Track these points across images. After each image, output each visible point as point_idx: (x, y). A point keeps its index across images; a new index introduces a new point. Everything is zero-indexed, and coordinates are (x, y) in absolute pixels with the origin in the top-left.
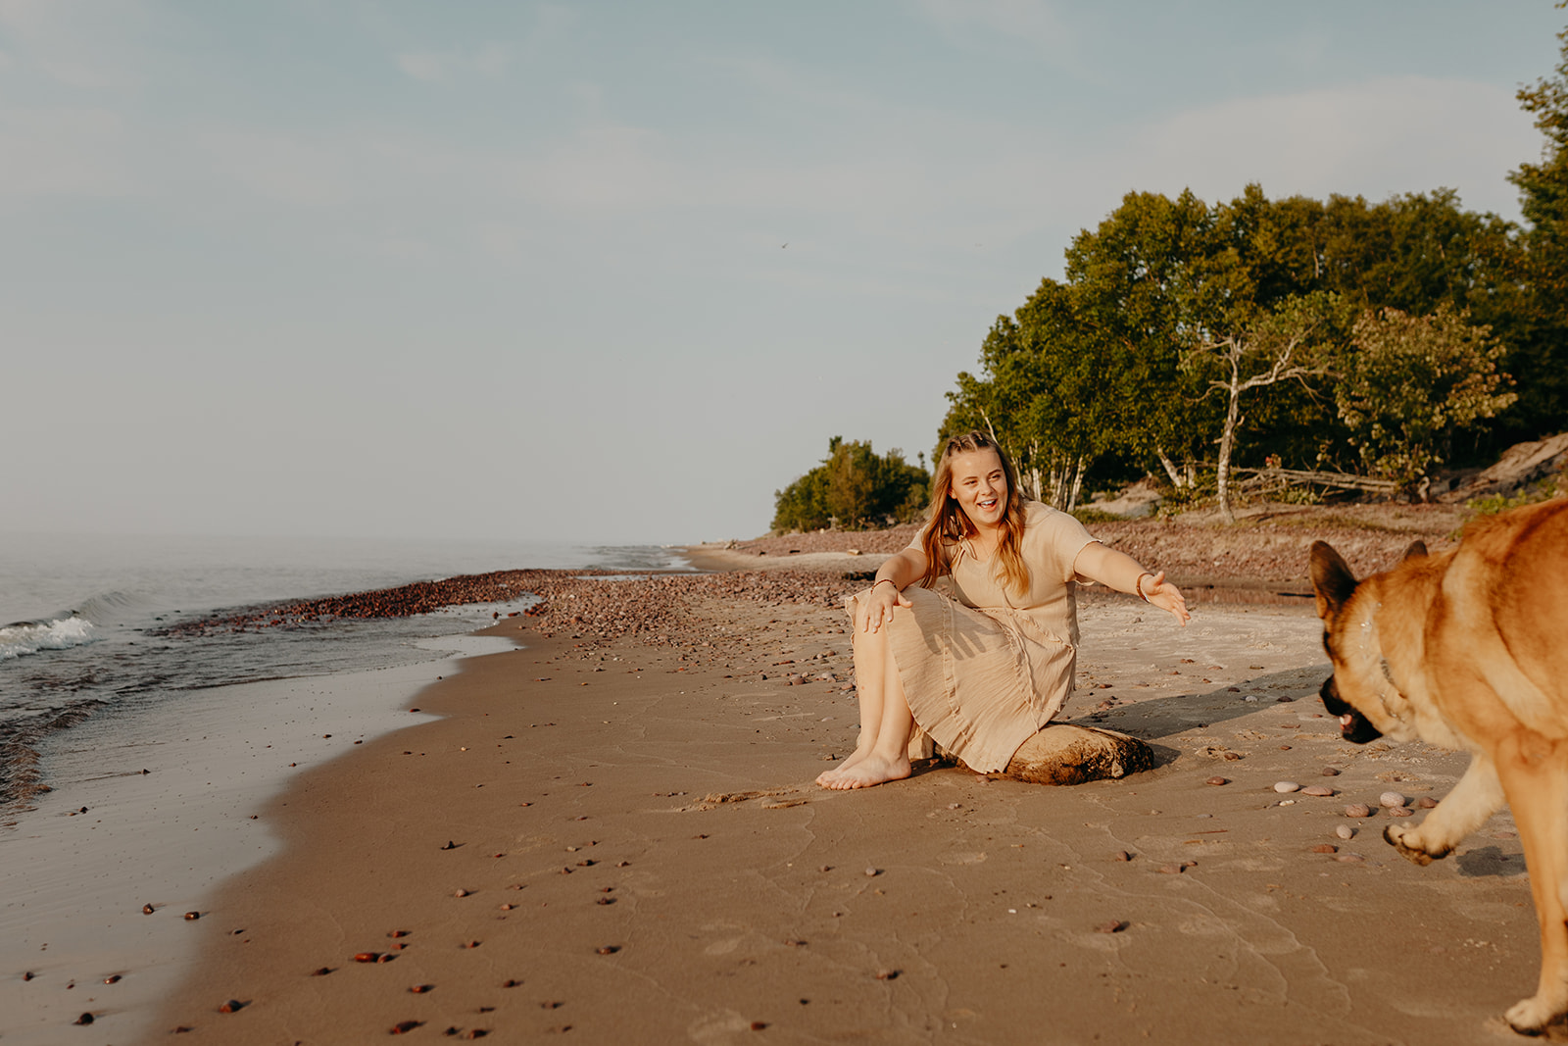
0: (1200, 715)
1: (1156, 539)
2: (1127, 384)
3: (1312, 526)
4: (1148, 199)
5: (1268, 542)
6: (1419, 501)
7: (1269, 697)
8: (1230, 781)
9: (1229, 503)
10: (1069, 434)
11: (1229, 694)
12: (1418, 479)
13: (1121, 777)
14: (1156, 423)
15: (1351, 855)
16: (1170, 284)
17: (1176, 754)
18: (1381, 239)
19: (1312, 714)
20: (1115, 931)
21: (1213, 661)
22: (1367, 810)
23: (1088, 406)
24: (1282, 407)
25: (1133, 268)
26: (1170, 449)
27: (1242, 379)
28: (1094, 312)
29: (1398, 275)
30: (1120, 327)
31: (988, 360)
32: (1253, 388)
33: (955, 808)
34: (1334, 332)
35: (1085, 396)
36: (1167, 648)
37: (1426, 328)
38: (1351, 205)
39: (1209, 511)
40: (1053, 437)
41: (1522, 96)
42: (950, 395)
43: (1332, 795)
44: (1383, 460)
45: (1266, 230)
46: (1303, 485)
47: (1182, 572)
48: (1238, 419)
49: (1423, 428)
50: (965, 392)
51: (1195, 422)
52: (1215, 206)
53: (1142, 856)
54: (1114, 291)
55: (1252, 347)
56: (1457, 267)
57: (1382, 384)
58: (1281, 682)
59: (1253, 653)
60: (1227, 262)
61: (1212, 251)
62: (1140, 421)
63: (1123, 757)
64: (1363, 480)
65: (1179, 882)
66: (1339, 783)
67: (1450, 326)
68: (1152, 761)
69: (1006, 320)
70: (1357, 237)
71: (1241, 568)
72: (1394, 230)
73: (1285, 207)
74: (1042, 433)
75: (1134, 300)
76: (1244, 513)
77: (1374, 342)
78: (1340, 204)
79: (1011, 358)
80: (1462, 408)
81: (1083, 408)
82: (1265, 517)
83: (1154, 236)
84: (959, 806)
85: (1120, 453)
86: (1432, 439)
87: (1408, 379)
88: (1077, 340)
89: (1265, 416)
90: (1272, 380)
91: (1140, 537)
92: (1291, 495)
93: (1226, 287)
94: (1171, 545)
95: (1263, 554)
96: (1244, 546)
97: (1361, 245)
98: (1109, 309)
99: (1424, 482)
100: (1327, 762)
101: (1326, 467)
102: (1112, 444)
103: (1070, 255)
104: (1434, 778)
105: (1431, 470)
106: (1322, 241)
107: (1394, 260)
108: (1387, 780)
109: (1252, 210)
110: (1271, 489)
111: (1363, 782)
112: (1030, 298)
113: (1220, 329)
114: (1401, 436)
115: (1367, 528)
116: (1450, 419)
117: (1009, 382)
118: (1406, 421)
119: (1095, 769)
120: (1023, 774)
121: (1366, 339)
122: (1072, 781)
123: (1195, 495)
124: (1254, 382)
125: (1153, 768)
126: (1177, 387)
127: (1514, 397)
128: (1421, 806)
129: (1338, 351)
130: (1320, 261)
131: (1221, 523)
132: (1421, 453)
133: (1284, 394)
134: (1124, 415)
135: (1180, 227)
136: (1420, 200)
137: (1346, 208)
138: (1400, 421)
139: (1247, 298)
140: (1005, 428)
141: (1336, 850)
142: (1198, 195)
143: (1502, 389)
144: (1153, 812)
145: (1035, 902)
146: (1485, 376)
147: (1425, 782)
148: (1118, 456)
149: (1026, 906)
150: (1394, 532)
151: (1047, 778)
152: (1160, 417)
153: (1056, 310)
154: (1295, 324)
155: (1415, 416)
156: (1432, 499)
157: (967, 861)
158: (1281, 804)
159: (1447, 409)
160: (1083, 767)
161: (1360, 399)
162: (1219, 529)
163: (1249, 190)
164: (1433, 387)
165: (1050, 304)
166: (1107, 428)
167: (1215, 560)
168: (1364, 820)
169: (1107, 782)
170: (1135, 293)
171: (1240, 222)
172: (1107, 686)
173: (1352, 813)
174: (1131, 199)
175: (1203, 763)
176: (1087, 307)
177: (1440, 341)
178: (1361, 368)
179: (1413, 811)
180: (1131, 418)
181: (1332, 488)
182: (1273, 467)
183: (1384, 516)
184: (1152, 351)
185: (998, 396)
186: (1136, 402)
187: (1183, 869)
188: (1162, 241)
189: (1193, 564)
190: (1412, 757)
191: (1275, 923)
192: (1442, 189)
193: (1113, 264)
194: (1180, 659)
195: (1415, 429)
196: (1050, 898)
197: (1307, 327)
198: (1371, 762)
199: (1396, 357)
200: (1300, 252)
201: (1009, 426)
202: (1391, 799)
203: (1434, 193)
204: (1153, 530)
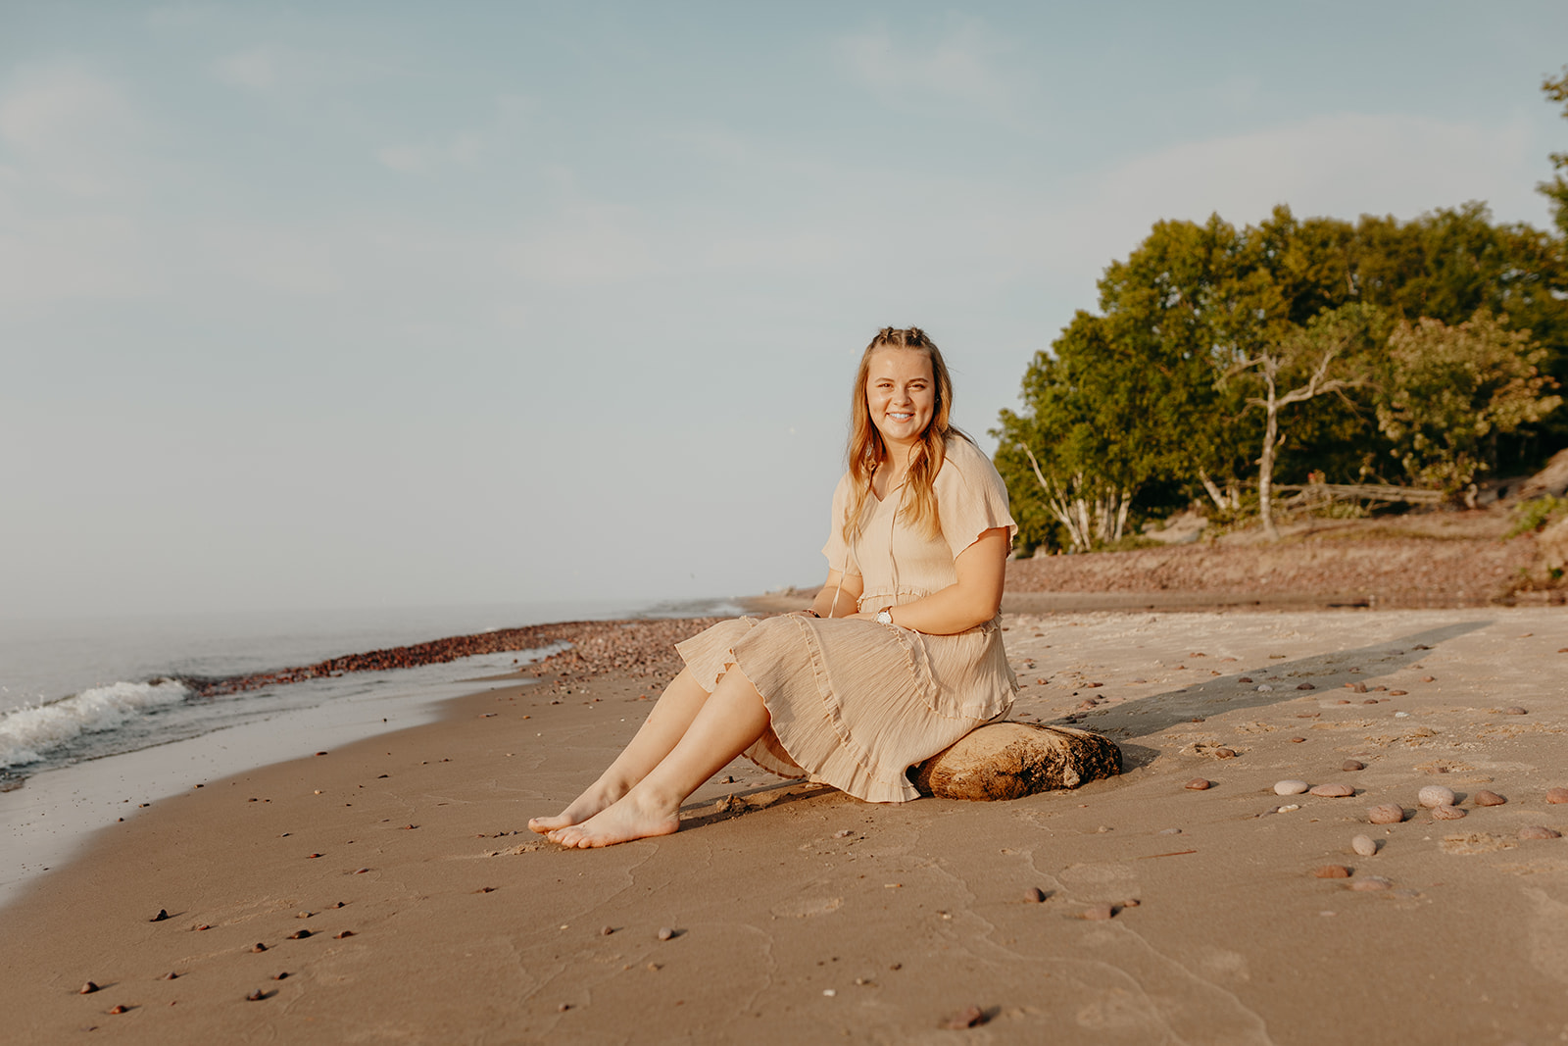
0: (1197, 709)
1: (1202, 560)
2: (1165, 409)
3: (1359, 537)
4: (1177, 226)
5: (1314, 557)
6: (1466, 508)
7: (1288, 685)
8: (1217, 784)
9: (1274, 522)
10: (1111, 461)
11: (1239, 686)
12: (1465, 487)
13: (1076, 786)
14: (1197, 446)
15: (1372, 880)
16: (1202, 308)
17: (1154, 754)
18: (1414, 256)
19: (1337, 700)
20: (972, 1024)
21: (1227, 653)
22: (1399, 813)
23: (1128, 432)
24: (1322, 424)
25: (1167, 295)
26: (1212, 471)
27: (1278, 395)
28: (1128, 340)
29: (1433, 290)
30: (1155, 353)
31: (1028, 396)
32: (1291, 404)
33: (843, 836)
34: (1370, 343)
35: (1125, 423)
36: (1178, 644)
37: (1463, 335)
38: (1381, 225)
39: (1254, 530)
40: (1094, 466)
41: (1547, 87)
42: (993, 432)
43: (1353, 795)
44: (1428, 470)
45: (1296, 248)
46: (1349, 500)
47: (1228, 591)
48: (1278, 437)
49: (1467, 436)
50: (1007, 428)
51: (1235, 442)
52: (1243, 228)
53: (1062, 894)
54: (1147, 319)
55: (1287, 362)
56: (1491, 278)
57: (1422, 395)
58: (1303, 670)
59: (1275, 642)
60: (1259, 282)
61: (1244, 272)
62: (1180, 445)
63: (1078, 760)
64: (1409, 491)
65: (1102, 933)
66: (1362, 779)
67: (1488, 333)
68: (1120, 765)
69: (1044, 356)
70: (1389, 255)
71: (1289, 584)
72: (1425, 245)
73: (1313, 226)
74: (1083, 462)
75: (1168, 326)
76: (1289, 531)
77: (1412, 351)
78: (1370, 224)
79: (1050, 391)
80: (1505, 413)
81: (1123, 437)
82: (1311, 532)
83: (1184, 262)
84: (849, 834)
85: (1162, 478)
86: (1478, 447)
87: (1448, 387)
88: (1113, 368)
89: (1306, 433)
90: (1309, 395)
91: (1185, 559)
92: (1337, 510)
93: (1259, 308)
94: (1217, 565)
95: (1310, 569)
96: (1290, 563)
97: (1393, 263)
98: (1143, 337)
99: (1470, 491)
100: (1350, 755)
101: (1370, 480)
102: (1154, 469)
103: (1102, 285)
104: (1494, 766)
105: (1478, 477)
106: (1354, 261)
107: (1428, 275)
108: (1429, 772)
109: (1279, 230)
110: (1316, 505)
111: (1396, 776)
112: (1065, 330)
113: (1255, 348)
114: (1444, 445)
115: (1415, 537)
116: (1493, 427)
117: (1050, 415)
118: (1449, 429)
119: (1041, 778)
120: (948, 788)
121: (1404, 350)
122: (1010, 794)
123: (1240, 516)
124: (1292, 397)
125: (1120, 773)
126: (1215, 410)
127: (1557, 401)
128: (1478, 803)
129: (1375, 361)
130: (1353, 281)
131: (1266, 542)
132: (1467, 461)
133: (1323, 410)
134: (1164, 440)
135: (1210, 252)
136: (1450, 215)
137: (1377, 228)
138: (1443, 430)
139: (1280, 316)
140: (1048, 461)
141: (1349, 873)
142: (1226, 218)
143: (1546, 391)
144: (1101, 829)
145: (872, 975)
146: (1527, 380)
147: (1481, 772)
148: (1160, 482)
149: (854, 983)
150: (1443, 540)
151: (977, 792)
152: (1200, 440)
153: (1090, 341)
154: (1330, 338)
155: (1458, 424)
156: (1480, 507)
157: (811, 911)
158: (1280, 810)
159: (1490, 415)
160: (1025, 774)
161: (1401, 410)
162: (1264, 547)
163: (1277, 211)
164: (1476, 394)
165: (1086, 337)
166: (1148, 454)
167: (1262, 577)
168: (1394, 827)
169: (1057, 793)
170: (1168, 318)
171: (1270, 243)
172: (1096, 685)
173: (1377, 817)
174: (1159, 227)
175: (1187, 763)
176: (1122, 335)
177: (1479, 347)
178: (1401, 380)
179: (1466, 811)
180: (1171, 442)
181: (1378, 501)
182: (1317, 483)
183: (1432, 525)
184: (1188, 375)
185: (1039, 431)
186: (1175, 426)
187: (1114, 912)
188: (1193, 265)
189: (1240, 583)
190: (1464, 741)
191: (1236, 1000)
192: (1472, 202)
193: (1146, 292)
194: (1189, 653)
195: (1458, 437)
196: (899, 967)
197: (1342, 339)
198: (1409, 751)
199: (1435, 366)
200: (1332, 269)
201: (1052, 458)
202: (1434, 796)
203: (1464, 206)
204: (1198, 551)
